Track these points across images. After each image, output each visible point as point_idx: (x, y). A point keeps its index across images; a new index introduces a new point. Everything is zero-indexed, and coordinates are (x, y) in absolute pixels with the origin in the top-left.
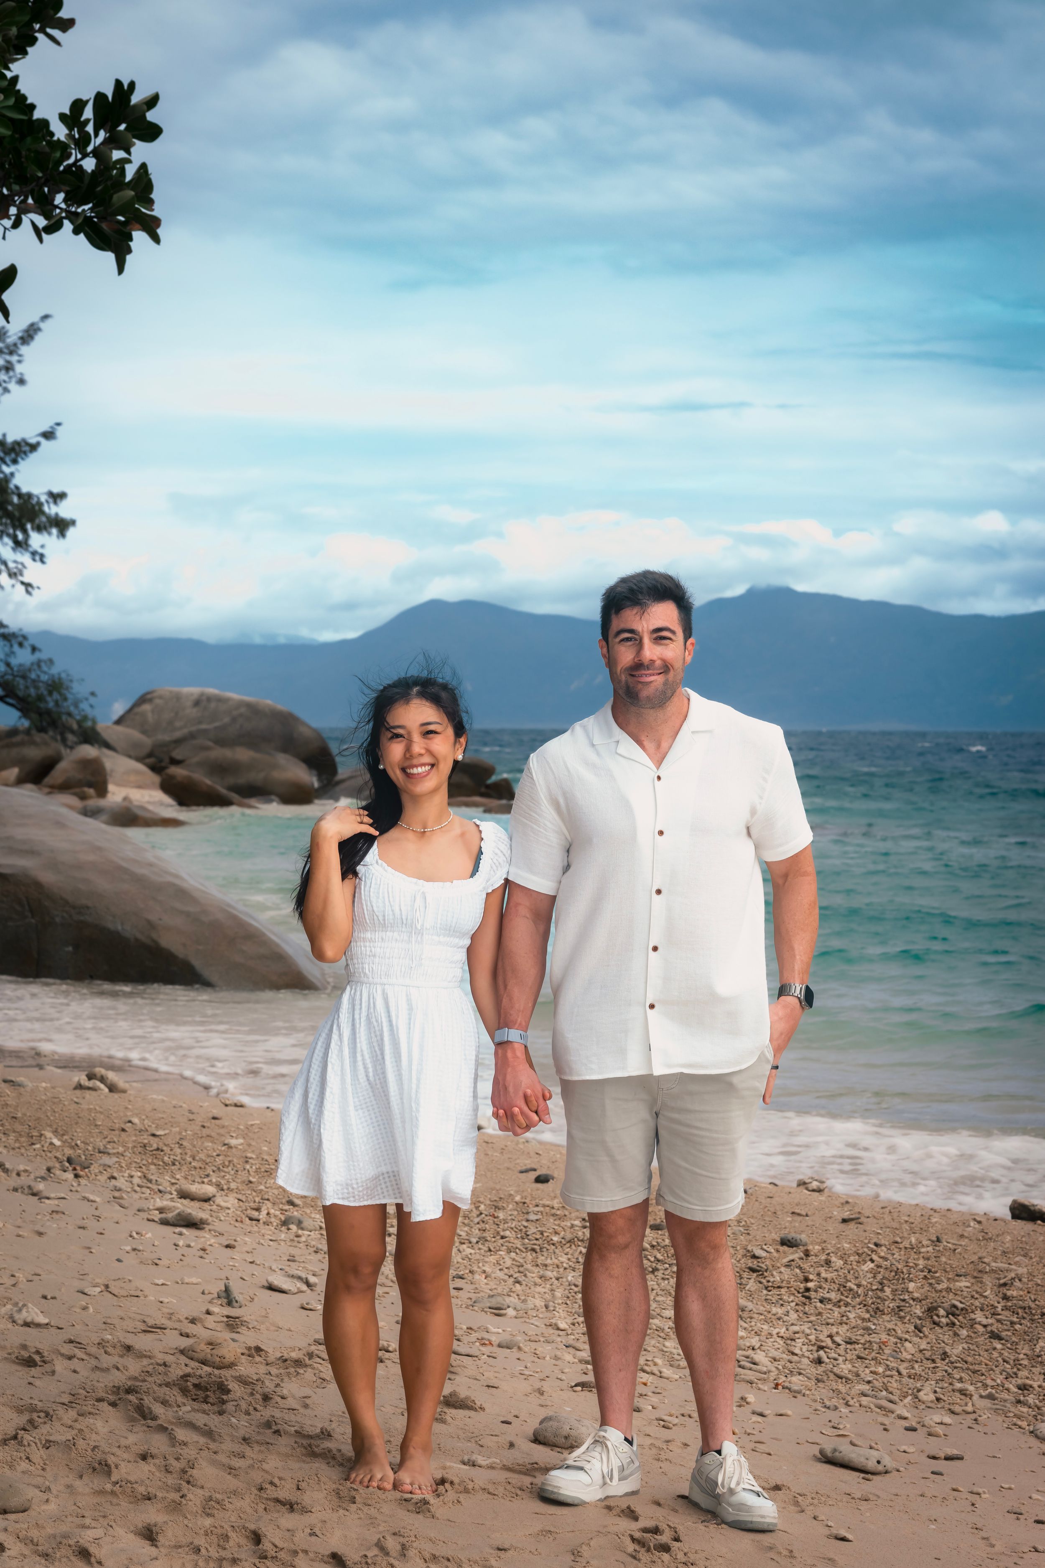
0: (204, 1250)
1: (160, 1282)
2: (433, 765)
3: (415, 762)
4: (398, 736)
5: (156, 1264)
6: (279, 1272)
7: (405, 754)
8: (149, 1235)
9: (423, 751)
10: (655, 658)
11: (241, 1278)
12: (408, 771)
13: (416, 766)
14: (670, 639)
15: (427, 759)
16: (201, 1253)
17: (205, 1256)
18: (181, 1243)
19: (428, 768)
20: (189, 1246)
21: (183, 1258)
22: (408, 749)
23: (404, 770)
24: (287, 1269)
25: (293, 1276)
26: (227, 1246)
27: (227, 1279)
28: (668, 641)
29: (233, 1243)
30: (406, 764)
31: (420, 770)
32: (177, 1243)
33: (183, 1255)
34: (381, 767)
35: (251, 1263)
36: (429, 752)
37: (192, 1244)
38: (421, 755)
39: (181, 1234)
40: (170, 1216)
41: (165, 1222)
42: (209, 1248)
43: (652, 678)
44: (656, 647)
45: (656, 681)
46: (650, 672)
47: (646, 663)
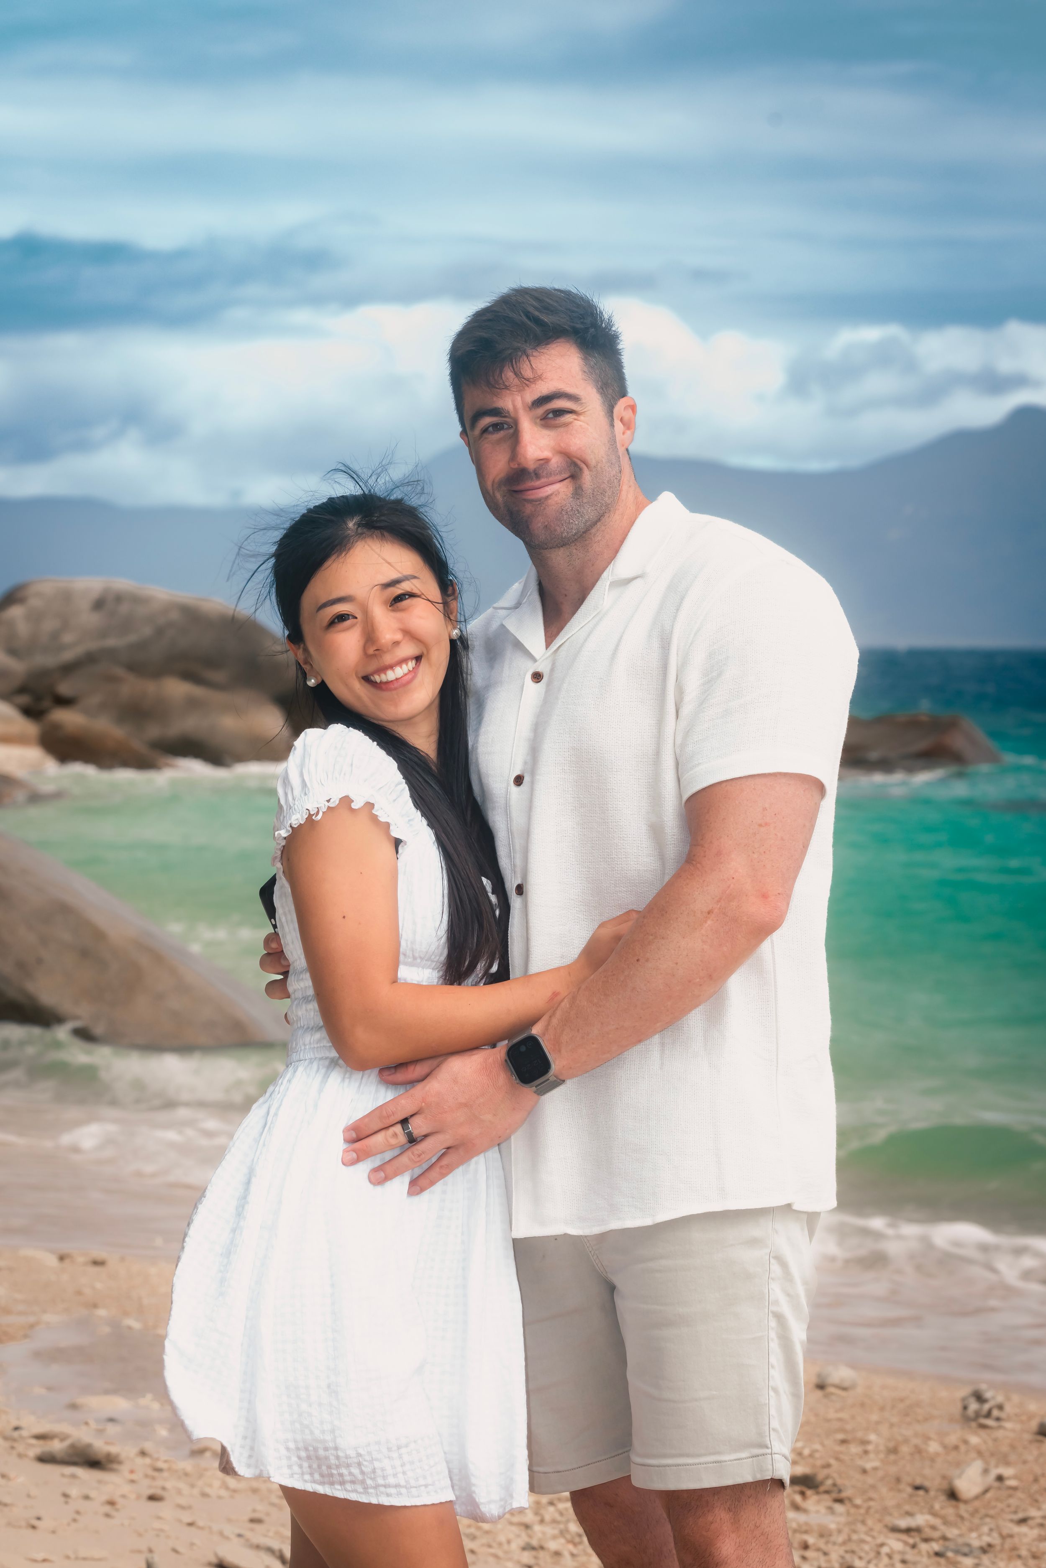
0: (111, 1503)
1: (40, 1556)
2: (418, 659)
3: (388, 659)
4: (342, 618)
5: (34, 1527)
6: (236, 1540)
7: (365, 649)
8: (21, 1479)
9: (398, 636)
10: (546, 454)
11: (175, 1551)
12: (377, 678)
13: (391, 667)
14: (571, 412)
15: (408, 649)
16: (107, 1509)
17: (114, 1513)
18: (74, 1492)
19: (411, 664)
20: (87, 1497)
21: (77, 1517)
22: (370, 637)
23: (366, 679)
24: (248, 1534)
25: (258, 1547)
26: (152, 1498)
27: (150, 1551)
28: (568, 418)
29: (159, 1492)
30: (371, 668)
31: (399, 672)
32: (68, 1492)
33: (78, 1512)
34: (312, 682)
35: (191, 1524)
36: (409, 634)
37: (93, 1494)
38: (396, 643)
39: (73, 1476)
40: (57, 1447)
41: (45, 1459)
42: (120, 1501)
43: (549, 490)
44: (546, 432)
45: (557, 493)
46: (543, 480)
47: (531, 466)
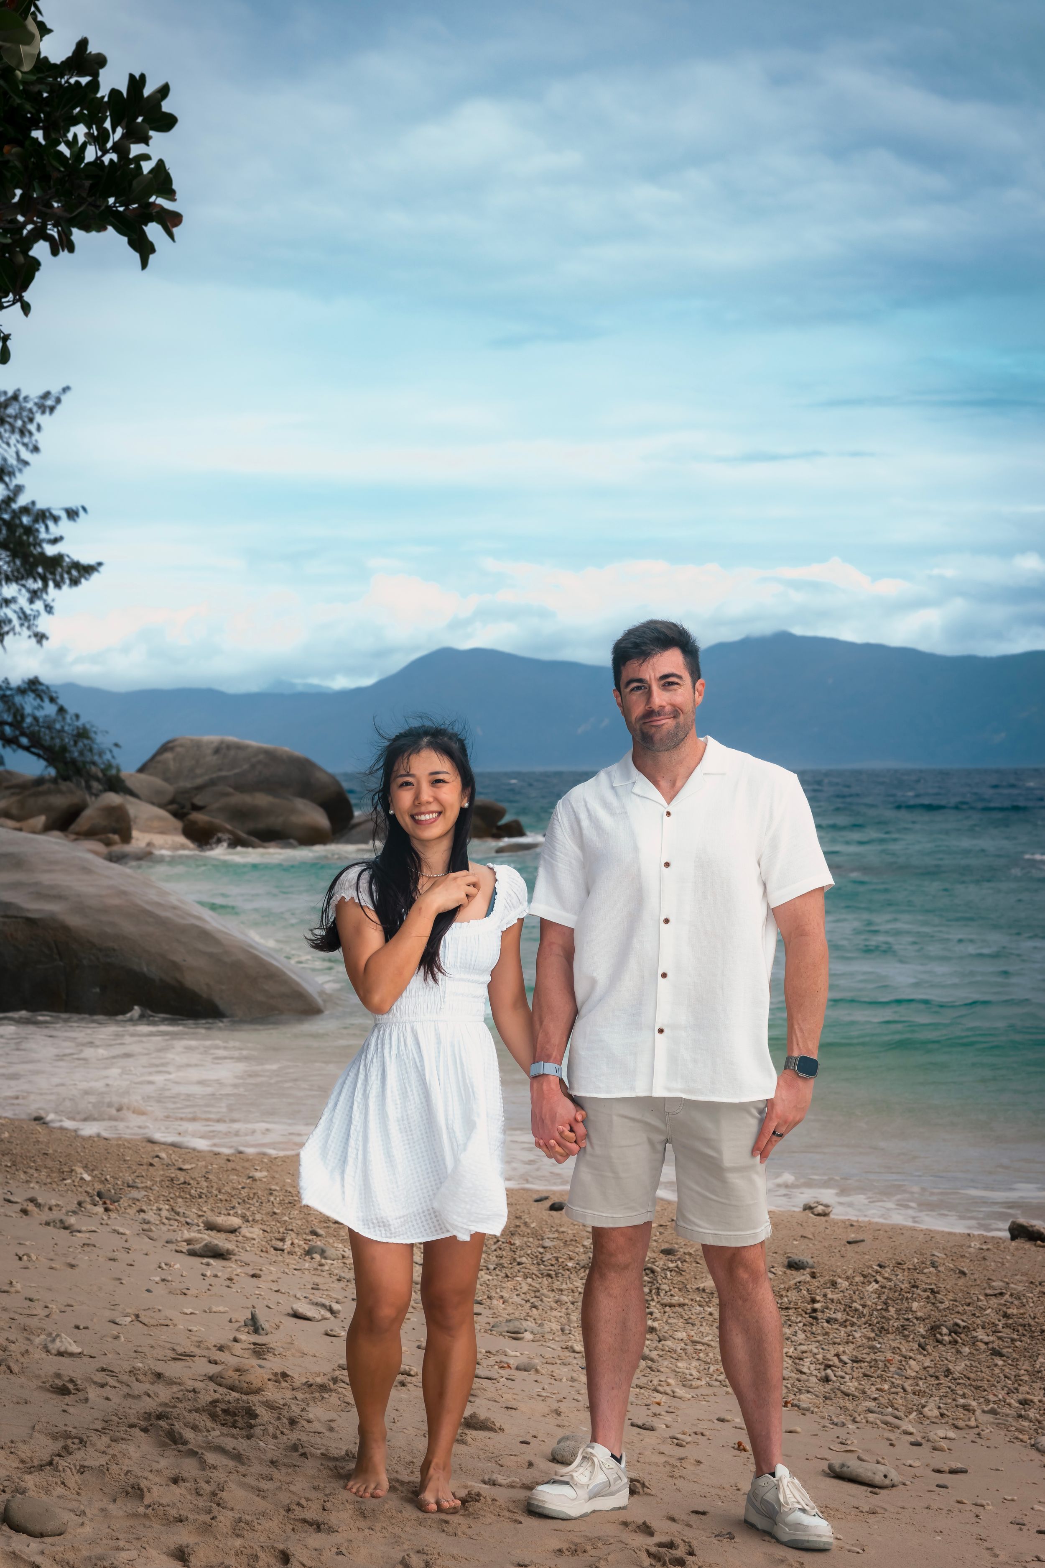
0: (230, 1279)
1: (188, 1311)
2: (440, 813)
3: (423, 809)
4: (408, 784)
5: (185, 1294)
6: (304, 1300)
7: (414, 802)
8: (177, 1266)
9: (431, 800)
10: (664, 704)
11: (268, 1307)
12: (417, 817)
13: (424, 814)
14: (677, 684)
16: (228, 1282)
17: (232, 1285)
18: (208, 1273)
19: (435, 815)
20: (216, 1276)
21: (210, 1287)
22: (417, 797)
23: (412, 817)
24: (311, 1297)
25: (317, 1304)
26: (253, 1276)
27: (254, 1307)
28: (675, 687)
29: (258, 1272)
30: (415, 812)
31: (427, 817)
32: (205, 1273)
33: (210, 1285)
34: (392, 813)
35: (276, 1291)
36: (436, 799)
37: (219, 1274)
38: (429, 803)
39: (208, 1264)
40: (197, 1247)
41: (192, 1253)
42: (235, 1278)
43: (664, 721)
44: (664, 693)
45: (667, 723)
46: (662, 717)
47: (656, 708)
